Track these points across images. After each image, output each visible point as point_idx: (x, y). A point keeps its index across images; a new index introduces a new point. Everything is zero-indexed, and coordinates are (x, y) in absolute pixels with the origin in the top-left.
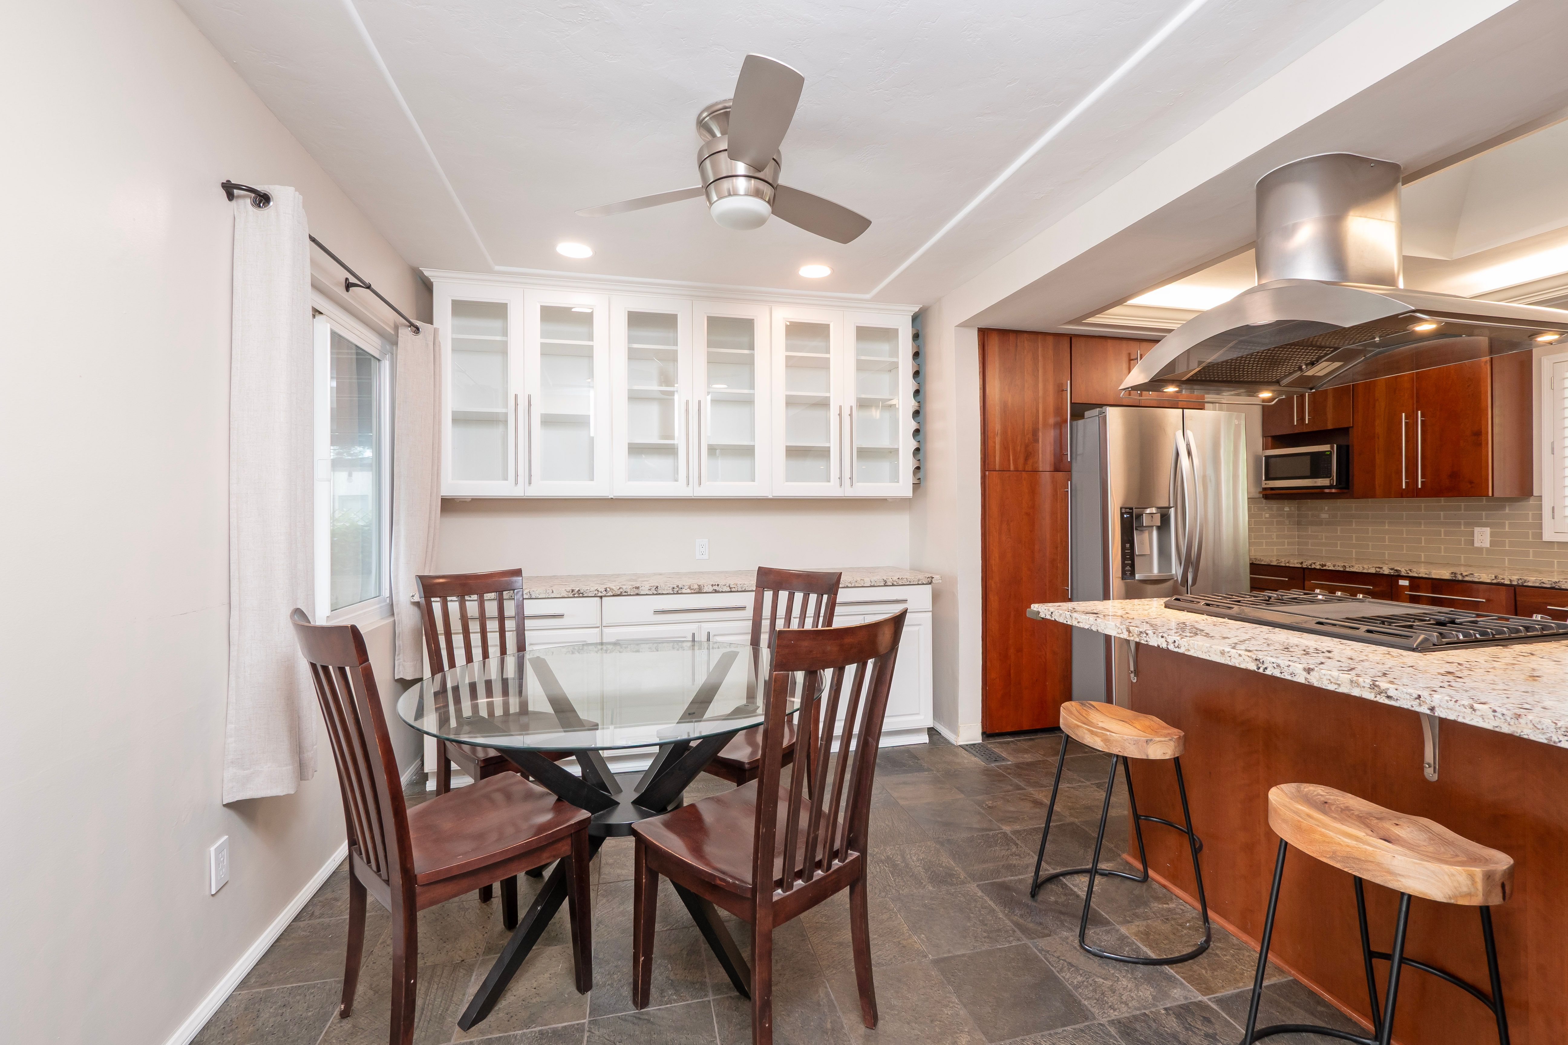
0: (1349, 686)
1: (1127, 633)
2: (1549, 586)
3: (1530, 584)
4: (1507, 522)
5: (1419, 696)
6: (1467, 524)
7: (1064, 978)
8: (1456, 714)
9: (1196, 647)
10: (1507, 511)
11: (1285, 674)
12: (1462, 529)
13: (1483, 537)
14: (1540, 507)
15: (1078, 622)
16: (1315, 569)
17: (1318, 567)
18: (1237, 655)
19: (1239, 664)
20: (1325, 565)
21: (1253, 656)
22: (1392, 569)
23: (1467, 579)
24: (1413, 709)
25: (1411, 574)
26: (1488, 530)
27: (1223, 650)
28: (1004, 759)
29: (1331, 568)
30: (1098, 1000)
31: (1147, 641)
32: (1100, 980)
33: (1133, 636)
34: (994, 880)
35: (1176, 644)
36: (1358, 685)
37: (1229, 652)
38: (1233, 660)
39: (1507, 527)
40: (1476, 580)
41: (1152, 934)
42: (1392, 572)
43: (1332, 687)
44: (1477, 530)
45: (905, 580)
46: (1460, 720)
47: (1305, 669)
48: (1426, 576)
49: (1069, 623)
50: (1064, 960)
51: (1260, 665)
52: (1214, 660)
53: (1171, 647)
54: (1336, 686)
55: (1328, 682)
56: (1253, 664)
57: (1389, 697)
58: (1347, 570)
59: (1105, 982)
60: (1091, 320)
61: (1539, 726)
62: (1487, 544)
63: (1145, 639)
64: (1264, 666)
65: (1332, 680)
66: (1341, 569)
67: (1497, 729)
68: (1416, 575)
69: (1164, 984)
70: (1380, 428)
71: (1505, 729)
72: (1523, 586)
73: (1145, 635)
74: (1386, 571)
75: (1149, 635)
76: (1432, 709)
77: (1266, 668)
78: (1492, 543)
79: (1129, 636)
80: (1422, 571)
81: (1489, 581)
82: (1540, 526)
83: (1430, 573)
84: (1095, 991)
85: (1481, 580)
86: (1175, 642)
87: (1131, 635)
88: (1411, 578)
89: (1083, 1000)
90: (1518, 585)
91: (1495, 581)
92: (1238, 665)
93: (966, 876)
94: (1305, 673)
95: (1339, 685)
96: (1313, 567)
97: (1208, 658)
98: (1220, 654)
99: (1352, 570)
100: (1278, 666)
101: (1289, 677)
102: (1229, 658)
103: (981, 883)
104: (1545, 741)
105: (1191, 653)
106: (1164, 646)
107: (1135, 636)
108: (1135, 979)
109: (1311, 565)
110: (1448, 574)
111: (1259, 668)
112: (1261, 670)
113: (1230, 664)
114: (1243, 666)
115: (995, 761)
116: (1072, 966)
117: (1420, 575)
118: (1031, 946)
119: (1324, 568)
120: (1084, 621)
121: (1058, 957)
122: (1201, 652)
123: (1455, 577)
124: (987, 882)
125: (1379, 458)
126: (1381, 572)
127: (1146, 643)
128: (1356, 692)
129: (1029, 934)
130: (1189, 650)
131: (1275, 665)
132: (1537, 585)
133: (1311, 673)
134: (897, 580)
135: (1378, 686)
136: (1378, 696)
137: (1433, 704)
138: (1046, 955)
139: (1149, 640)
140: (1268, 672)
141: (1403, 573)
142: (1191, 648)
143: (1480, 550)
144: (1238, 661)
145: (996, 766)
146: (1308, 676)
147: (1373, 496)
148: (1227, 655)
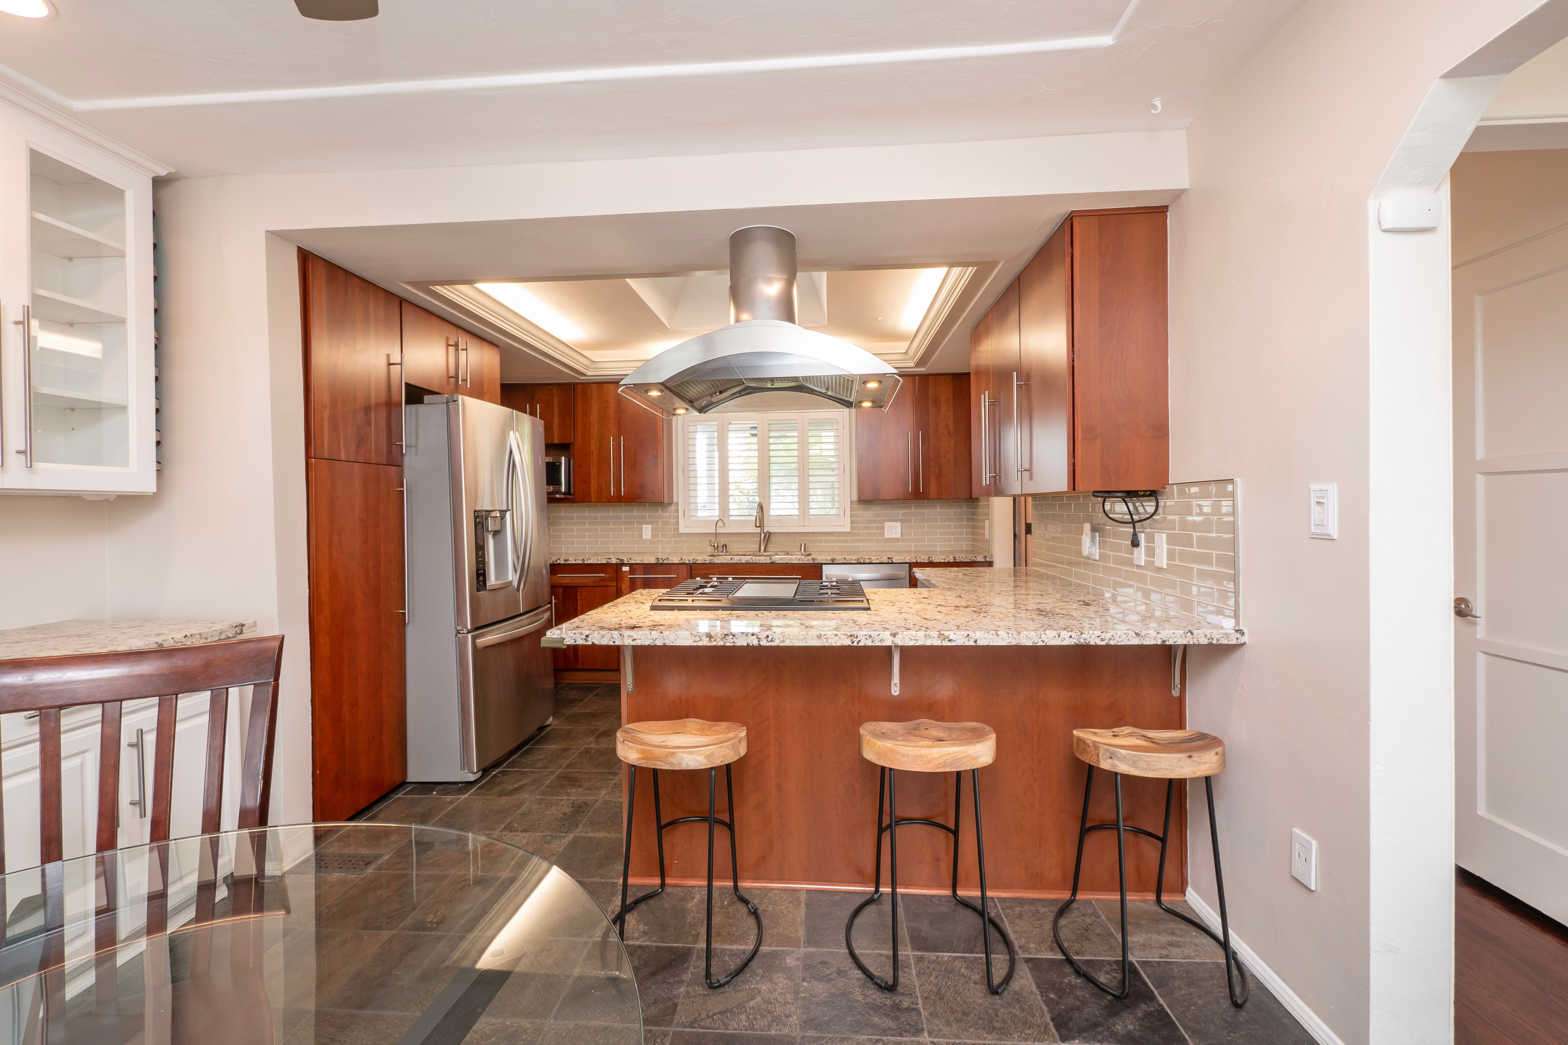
0: (924, 639)
1: (708, 639)
2: (708, 562)
3: (699, 562)
4: (660, 521)
5: (968, 635)
6: (638, 523)
7: (735, 1029)
8: (989, 640)
9: (791, 637)
10: (660, 513)
11: (876, 642)
12: (635, 526)
13: (647, 531)
14: (677, 511)
15: (634, 640)
16: (559, 564)
17: (562, 562)
18: (834, 635)
19: (836, 643)
20: (568, 560)
21: (848, 633)
22: (618, 559)
23: (665, 562)
24: (964, 644)
25: (631, 562)
26: (649, 526)
27: (820, 634)
28: (377, 857)
29: (573, 562)
30: (775, 1021)
31: (733, 643)
32: (752, 1003)
33: (715, 640)
34: (561, 997)
35: (769, 639)
36: (930, 637)
37: (825, 635)
38: (830, 641)
39: (660, 524)
40: (671, 562)
41: (721, 930)
42: (618, 561)
43: (911, 643)
44: (644, 526)
45: (198, 636)
46: (991, 644)
47: (891, 635)
48: (641, 562)
49: (617, 643)
50: (715, 1014)
51: (855, 640)
52: (810, 644)
53: (764, 643)
54: (915, 642)
55: (909, 640)
56: (848, 640)
57: (950, 640)
58: (586, 562)
59: (756, 1001)
60: (439, 289)
61: (1029, 636)
62: (649, 537)
63: (732, 641)
64: (858, 640)
65: (912, 638)
66: (581, 562)
67: (1009, 644)
68: (634, 562)
69: (778, 962)
70: (594, 447)
71: (1014, 643)
72: (696, 564)
73: (731, 637)
74: (614, 561)
75: (737, 636)
76: (976, 641)
77: (860, 641)
78: (653, 536)
79: (710, 641)
80: (637, 560)
81: (678, 562)
82: (677, 523)
83: (643, 559)
84: (763, 1016)
85: (673, 562)
86: (768, 636)
87: (713, 640)
88: (630, 565)
89: (769, 1032)
90: (693, 563)
91: (680, 562)
92: (834, 644)
93: (529, 1020)
94: (891, 638)
95: (917, 640)
96: (558, 563)
97: (804, 644)
98: (817, 638)
99: (589, 562)
100: (870, 636)
101: (879, 644)
102: (826, 640)
103: (553, 1013)
104: (1031, 644)
105: (788, 643)
106: (755, 643)
107: (719, 640)
108: (763, 977)
109: (556, 561)
110: (654, 560)
111: (853, 642)
112: (855, 644)
113: (827, 645)
114: (839, 644)
115: (366, 864)
116: (725, 1012)
117: (637, 562)
118: (680, 1029)
119: (568, 562)
120: (643, 637)
121: (708, 1017)
122: (797, 641)
123: (658, 561)
124: (557, 1006)
125: (594, 471)
126: (611, 562)
127: (732, 645)
128: (928, 643)
129: (664, 1021)
130: (784, 641)
131: (867, 637)
132: (703, 562)
133: (897, 636)
134: (183, 639)
135: (943, 635)
136: (943, 641)
137: (976, 638)
138: (699, 1025)
139: (736, 640)
140: (861, 644)
141: (626, 562)
142: (787, 639)
143: (646, 540)
144: (835, 641)
145: (375, 869)
146: (894, 639)
147: (590, 501)
148: (823, 638)
